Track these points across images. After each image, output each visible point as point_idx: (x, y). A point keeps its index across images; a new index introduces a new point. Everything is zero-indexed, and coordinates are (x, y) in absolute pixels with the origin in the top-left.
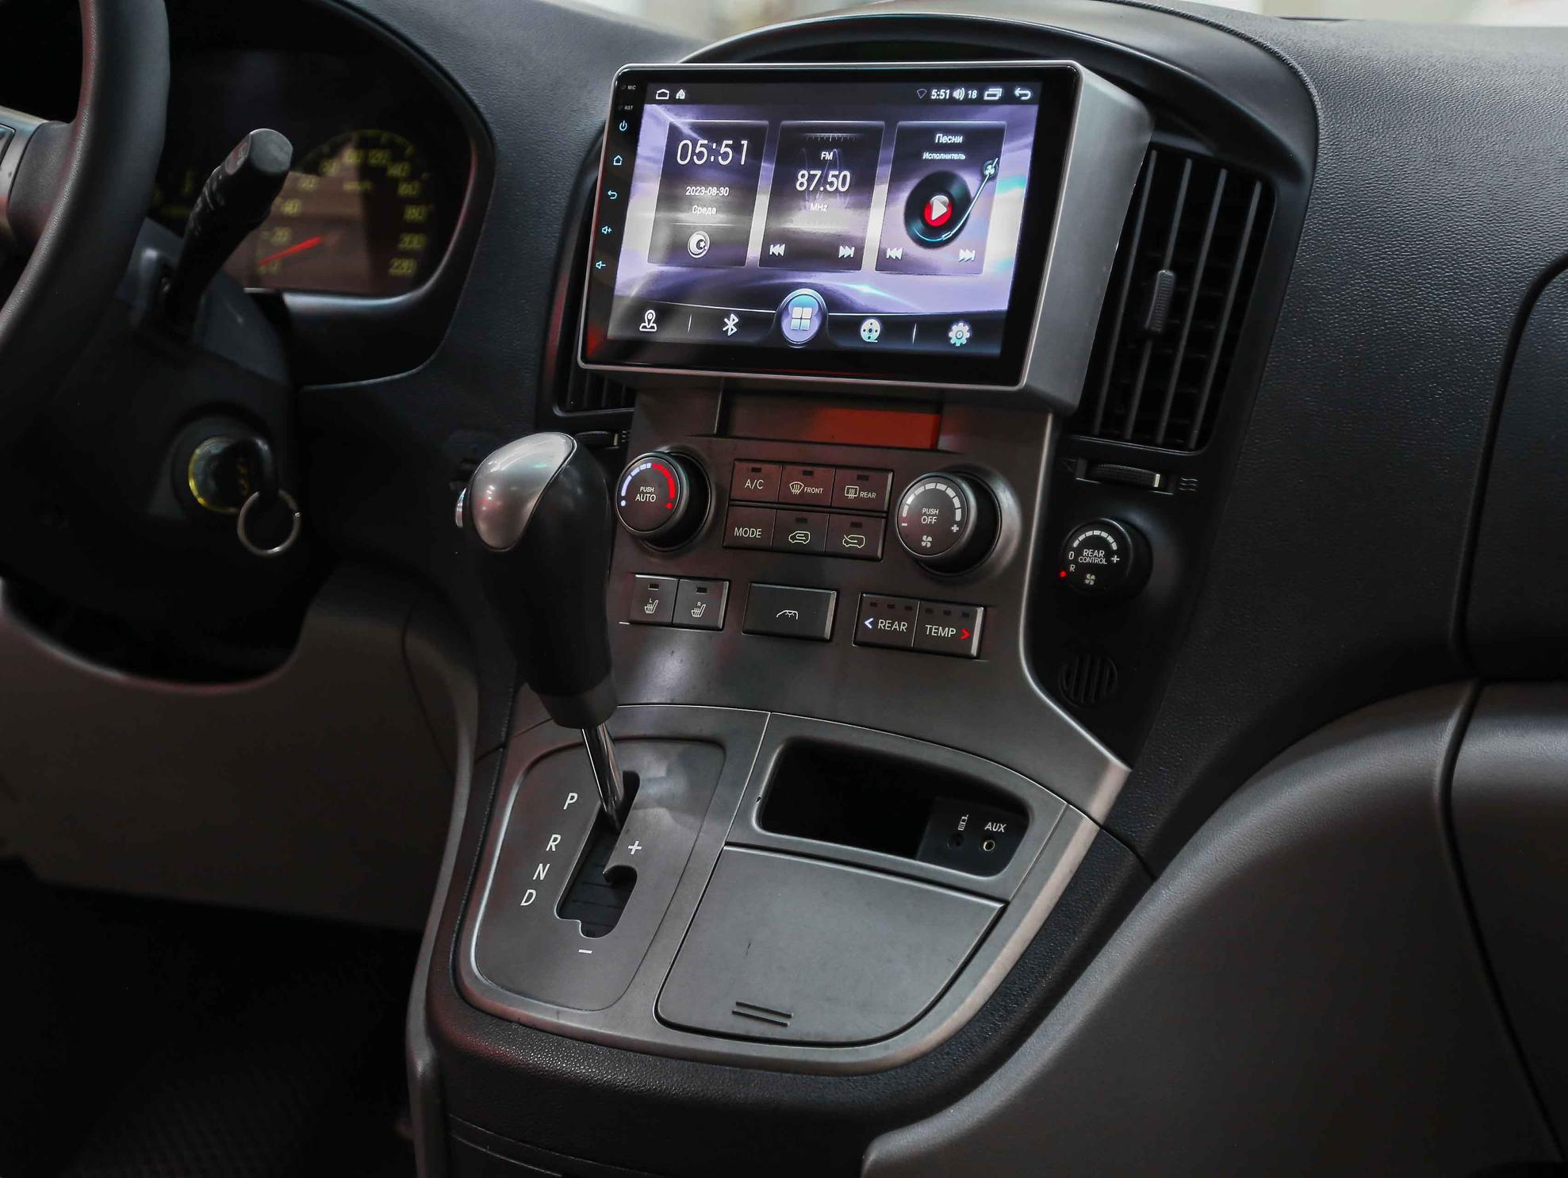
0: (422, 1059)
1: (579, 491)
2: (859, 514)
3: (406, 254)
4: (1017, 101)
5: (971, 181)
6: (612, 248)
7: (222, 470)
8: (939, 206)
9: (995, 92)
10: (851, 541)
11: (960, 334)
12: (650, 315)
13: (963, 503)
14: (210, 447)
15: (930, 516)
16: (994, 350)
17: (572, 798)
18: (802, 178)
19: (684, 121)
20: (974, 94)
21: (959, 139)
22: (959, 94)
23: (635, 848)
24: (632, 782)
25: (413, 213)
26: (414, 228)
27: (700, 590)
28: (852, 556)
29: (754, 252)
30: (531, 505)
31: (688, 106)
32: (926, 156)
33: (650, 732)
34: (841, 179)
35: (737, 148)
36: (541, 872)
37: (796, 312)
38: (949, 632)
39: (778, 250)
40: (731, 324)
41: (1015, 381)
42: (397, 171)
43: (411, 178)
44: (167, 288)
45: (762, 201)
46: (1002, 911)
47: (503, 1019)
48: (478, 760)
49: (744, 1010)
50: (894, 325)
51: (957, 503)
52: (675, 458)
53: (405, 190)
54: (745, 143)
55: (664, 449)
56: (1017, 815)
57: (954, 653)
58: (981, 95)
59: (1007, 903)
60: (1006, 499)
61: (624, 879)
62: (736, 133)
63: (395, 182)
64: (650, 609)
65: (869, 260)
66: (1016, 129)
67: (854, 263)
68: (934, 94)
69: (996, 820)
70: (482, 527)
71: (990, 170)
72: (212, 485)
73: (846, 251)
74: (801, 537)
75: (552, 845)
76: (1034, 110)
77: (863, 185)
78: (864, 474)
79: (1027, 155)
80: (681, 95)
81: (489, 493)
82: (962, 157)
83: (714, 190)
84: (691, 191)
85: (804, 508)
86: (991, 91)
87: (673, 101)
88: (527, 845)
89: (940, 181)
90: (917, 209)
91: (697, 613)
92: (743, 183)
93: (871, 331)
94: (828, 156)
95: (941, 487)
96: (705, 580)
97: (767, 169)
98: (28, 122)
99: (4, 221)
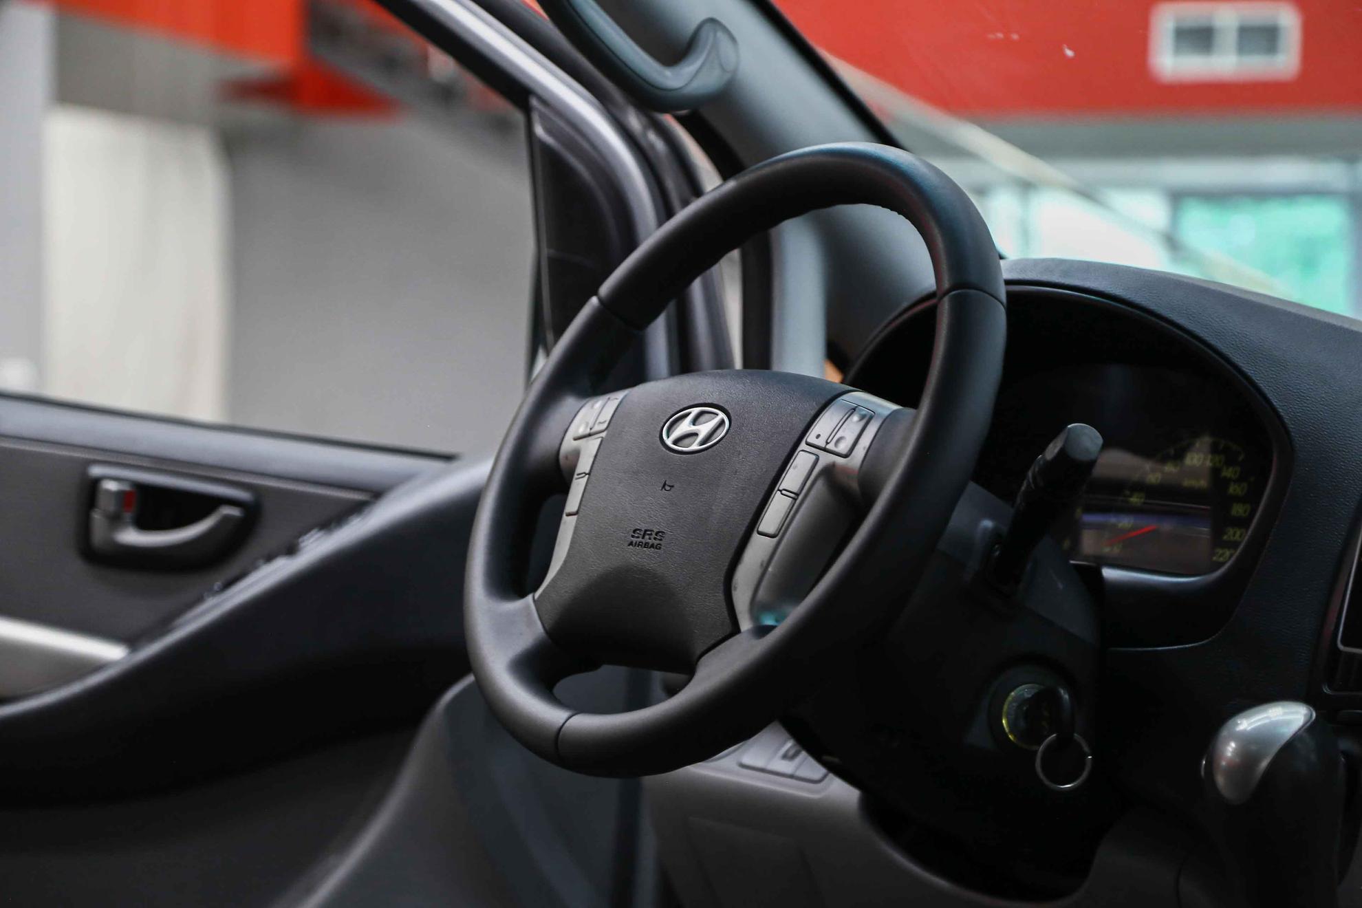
1: (1313, 757)
3: (1229, 546)
7: (1030, 712)
14: (1024, 691)
25: (1239, 511)
30: (1264, 764)
42: (1229, 473)
43: (1239, 480)
44: (997, 553)
53: (1233, 489)
63: (1227, 481)
70: (1220, 780)
81: (1230, 749)
98: (887, 407)
99: (855, 485)
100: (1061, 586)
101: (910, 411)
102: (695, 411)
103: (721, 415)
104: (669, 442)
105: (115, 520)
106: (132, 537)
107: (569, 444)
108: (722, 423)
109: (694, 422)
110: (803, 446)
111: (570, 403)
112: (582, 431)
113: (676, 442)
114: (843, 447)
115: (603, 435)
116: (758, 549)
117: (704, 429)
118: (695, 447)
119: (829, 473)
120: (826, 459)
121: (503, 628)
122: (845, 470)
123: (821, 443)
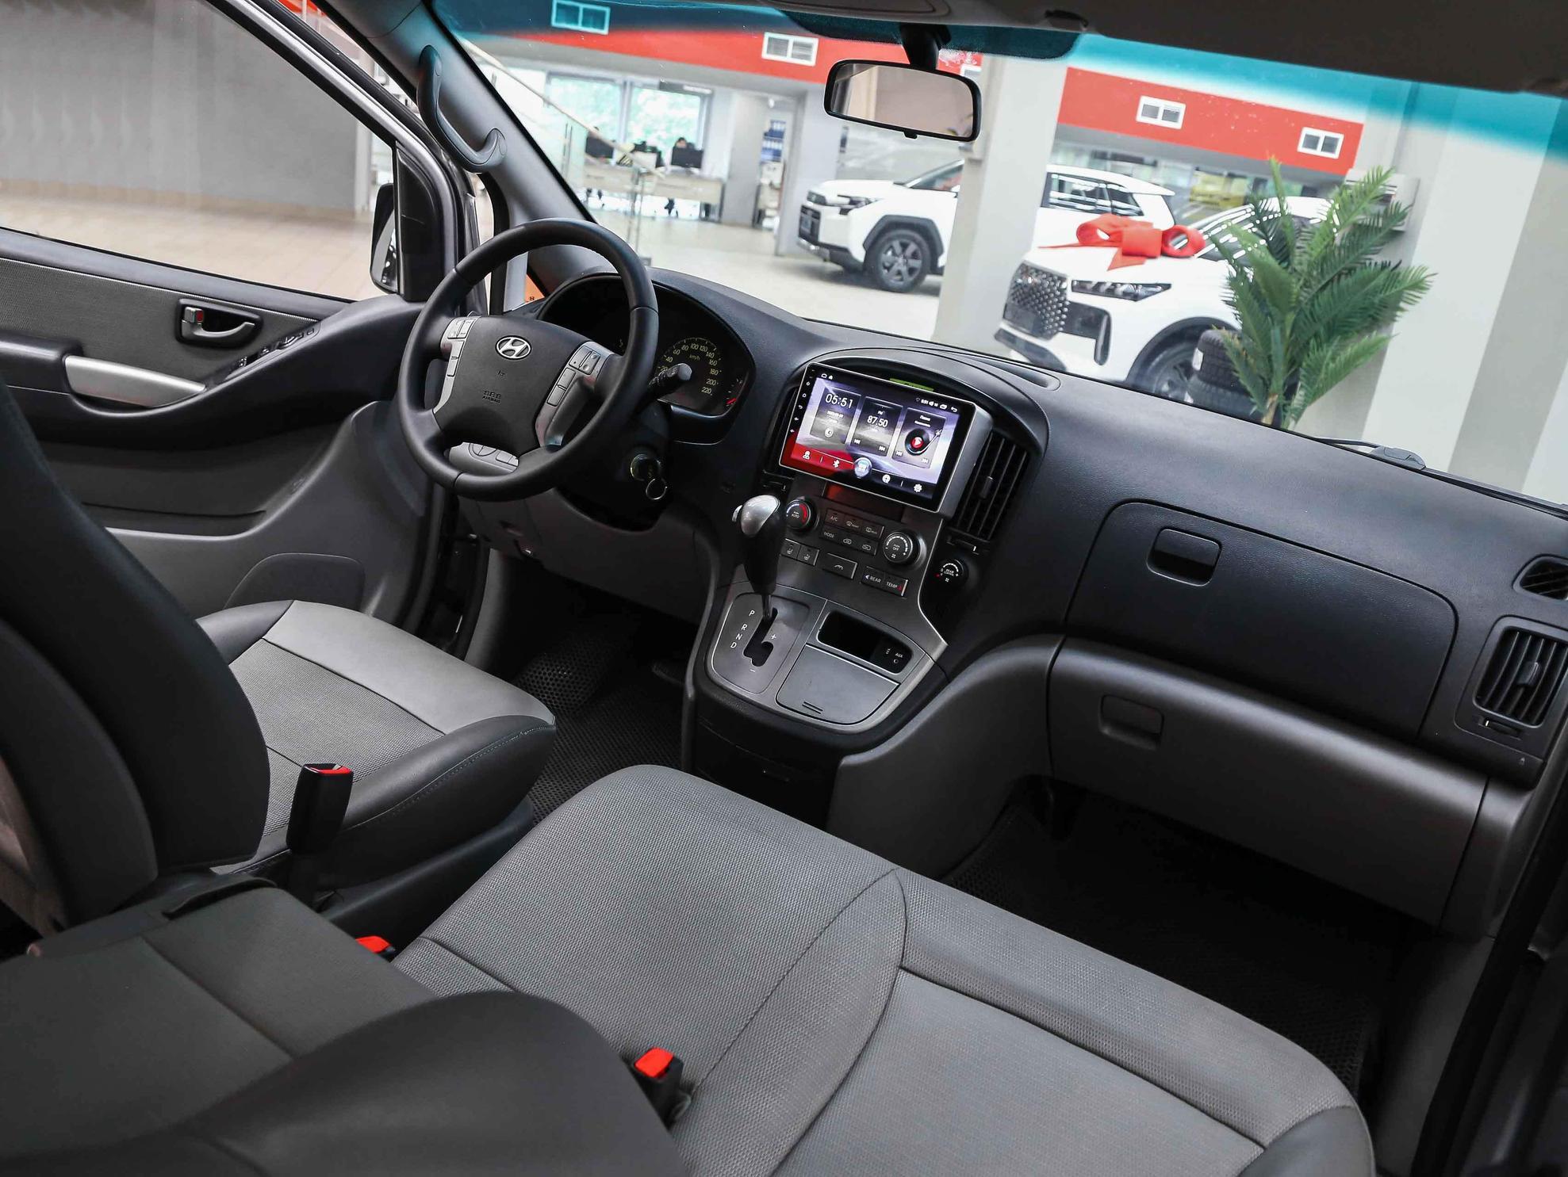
0: (690, 692)
1: (778, 518)
2: (870, 539)
3: (709, 386)
4: (952, 411)
5: (931, 436)
6: (797, 426)
7: (642, 466)
8: (918, 441)
9: (945, 407)
10: (866, 547)
11: (918, 488)
12: (808, 453)
13: (908, 545)
14: (639, 457)
15: (896, 548)
16: (930, 497)
17: (752, 612)
18: (870, 418)
19: (832, 387)
20: (936, 405)
21: (929, 419)
22: (931, 403)
23: (774, 637)
24: (775, 612)
25: (713, 372)
26: (713, 377)
27: (809, 550)
28: (864, 552)
29: (849, 440)
30: (762, 523)
31: (833, 383)
32: (916, 422)
33: (782, 595)
34: (884, 422)
35: (848, 402)
36: (739, 637)
37: (860, 465)
38: (895, 586)
39: (858, 442)
40: (836, 464)
41: (936, 510)
42: (710, 355)
43: (714, 359)
45: (855, 422)
46: (898, 686)
47: (722, 688)
48: (718, 589)
49: (806, 705)
50: (895, 479)
51: (906, 545)
52: (807, 503)
53: (712, 362)
54: (851, 401)
55: (802, 498)
56: (908, 654)
57: (895, 594)
58: (939, 406)
59: (900, 684)
60: (922, 543)
61: (769, 647)
62: (849, 397)
63: (709, 358)
64: (789, 552)
65: (890, 453)
66: (951, 421)
67: (884, 454)
68: (922, 401)
69: (900, 653)
70: (743, 524)
71: (938, 433)
72: (637, 470)
73: (881, 448)
74: (848, 541)
75: (743, 628)
76: (957, 416)
77: (892, 426)
78: (874, 525)
79: (952, 432)
80: (831, 377)
81: (747, 516)
82: (929, 426)
83: (837, 414)
84: (829, 412)
85: (850, 532)
86: (943, 405)
87: (827, 379)
88: (734, 625)
89: (919, 433)
90: (910, 440)
91: (806, 558)
92: (849, 415)
93: (886, 479)
94: (880, 413)
95: (902, 538)
96: (811, 548)
97: (858, 412)
98: (607, 353)
99: (593, 387)
100: (656, 414)
101: (618, 357)
102: (512, 339)
103: (526, 343)
104: (500, 352)
105: (194, 325)
106: (202, 333)
107: (445, 340)
108: (527, 347)
109: (512, 344)
110: (567, 366)
111: (444, 320)
112: (452, 335)
113: (503, 352)
114: (587, 369)
115: (465, 340)
116: (547, 411)
117: (518, 349)
118: (514, 357)
119: (580, 380)
120: (579, 374)
121: (419, 424)
122: (588, 381)
123: (576, 366)
